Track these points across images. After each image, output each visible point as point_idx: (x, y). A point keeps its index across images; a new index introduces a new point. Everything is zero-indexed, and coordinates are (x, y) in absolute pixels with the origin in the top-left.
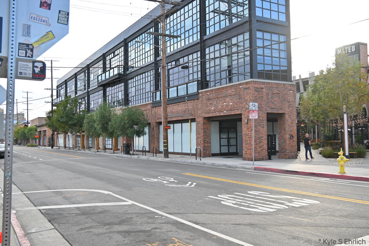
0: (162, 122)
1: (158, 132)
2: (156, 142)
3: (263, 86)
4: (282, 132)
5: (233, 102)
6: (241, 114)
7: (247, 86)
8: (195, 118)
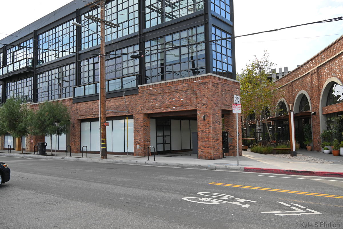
0: (99, 118)
1: (80, 129)
2: (77, 141)
3: (218, 82)
4: (229, 129)
5: (185, 98)
6: (196, 111)
7: (205, 81)
8: (133, 115)
